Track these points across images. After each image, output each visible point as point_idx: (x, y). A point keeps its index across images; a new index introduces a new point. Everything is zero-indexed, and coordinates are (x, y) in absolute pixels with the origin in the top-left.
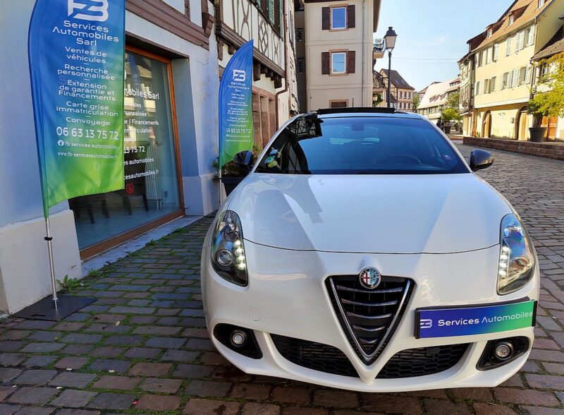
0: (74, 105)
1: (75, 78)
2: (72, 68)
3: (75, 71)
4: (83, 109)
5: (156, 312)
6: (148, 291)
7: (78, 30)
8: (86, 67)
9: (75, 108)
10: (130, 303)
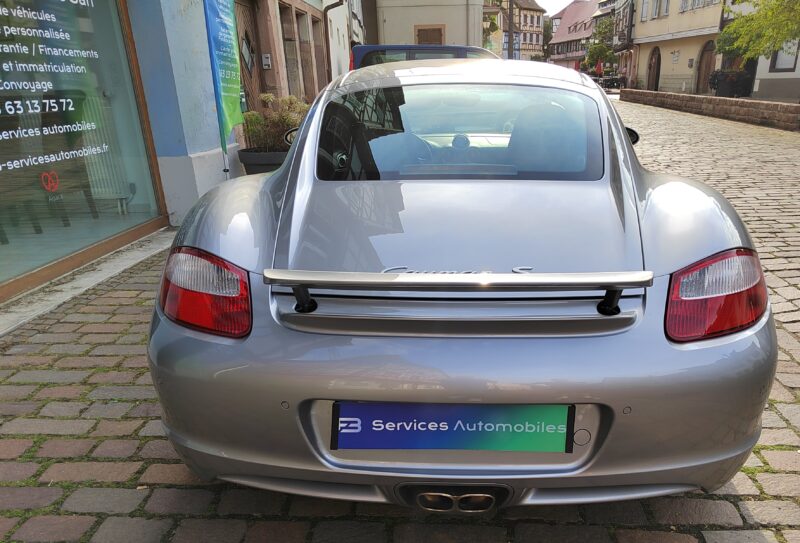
5: (94, 428)
6: (84, 383)
10: (45, 411)
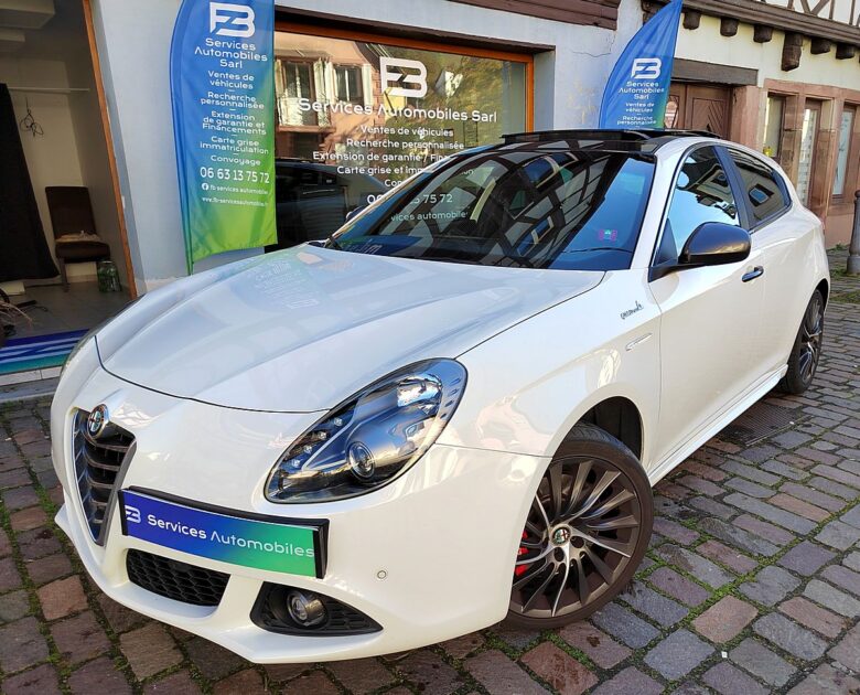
0: (220, 140)
1: (220, 109)
2: (216, 96)
3: (220, 100)
4: (230, 145)
7: (221, 49)
8: (231, 94)
9: (221, 144)
